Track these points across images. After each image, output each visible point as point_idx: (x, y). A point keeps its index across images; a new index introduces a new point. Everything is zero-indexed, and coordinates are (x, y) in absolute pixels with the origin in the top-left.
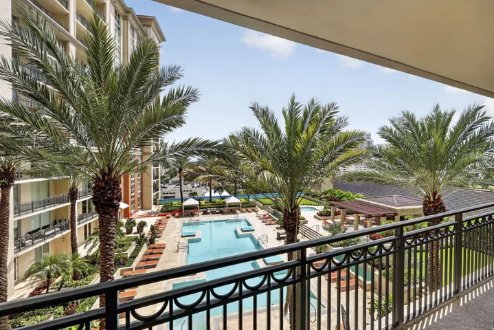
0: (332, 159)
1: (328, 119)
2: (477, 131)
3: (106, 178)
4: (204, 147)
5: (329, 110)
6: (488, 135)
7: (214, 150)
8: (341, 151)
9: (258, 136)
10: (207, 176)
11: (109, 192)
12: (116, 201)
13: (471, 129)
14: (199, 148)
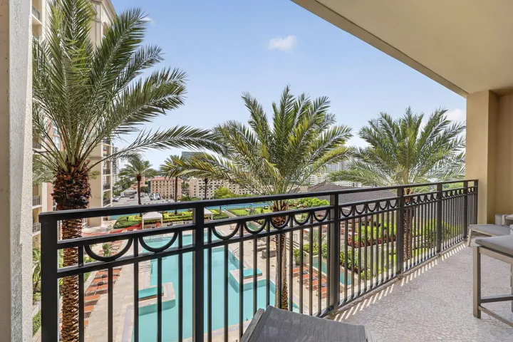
0: (321, 155)
1: (318, 113)
2: (441, 133)
3: (73, 169)
4: (193, 136)
5: (320, 104)
6: (450, 136)
7: (204, 140)
8: (329, 146)
9: (244, 130)
10: (190, 171)
11: (76, 187)
12: (84, 198)
13: (437, 132)
14: (187, 138)
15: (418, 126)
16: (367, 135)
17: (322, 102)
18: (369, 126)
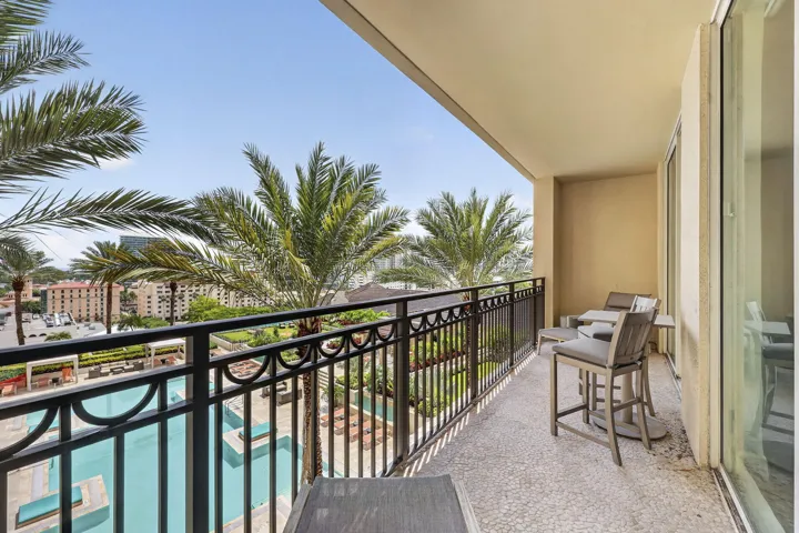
0: (368, 247)
1: (365, 187)
2: (506, 222)
4: (155, 210)
5: (368, 175)
6: (515, 226)
7: (176, 217)
8: (380, 235)
9: (249, 205)
10: (148, 271)
13: (502, 220)
14: (142, 212)
15: (483, 213)
16: (426, 220)
17: (370, 171)
18: (429, 209)
